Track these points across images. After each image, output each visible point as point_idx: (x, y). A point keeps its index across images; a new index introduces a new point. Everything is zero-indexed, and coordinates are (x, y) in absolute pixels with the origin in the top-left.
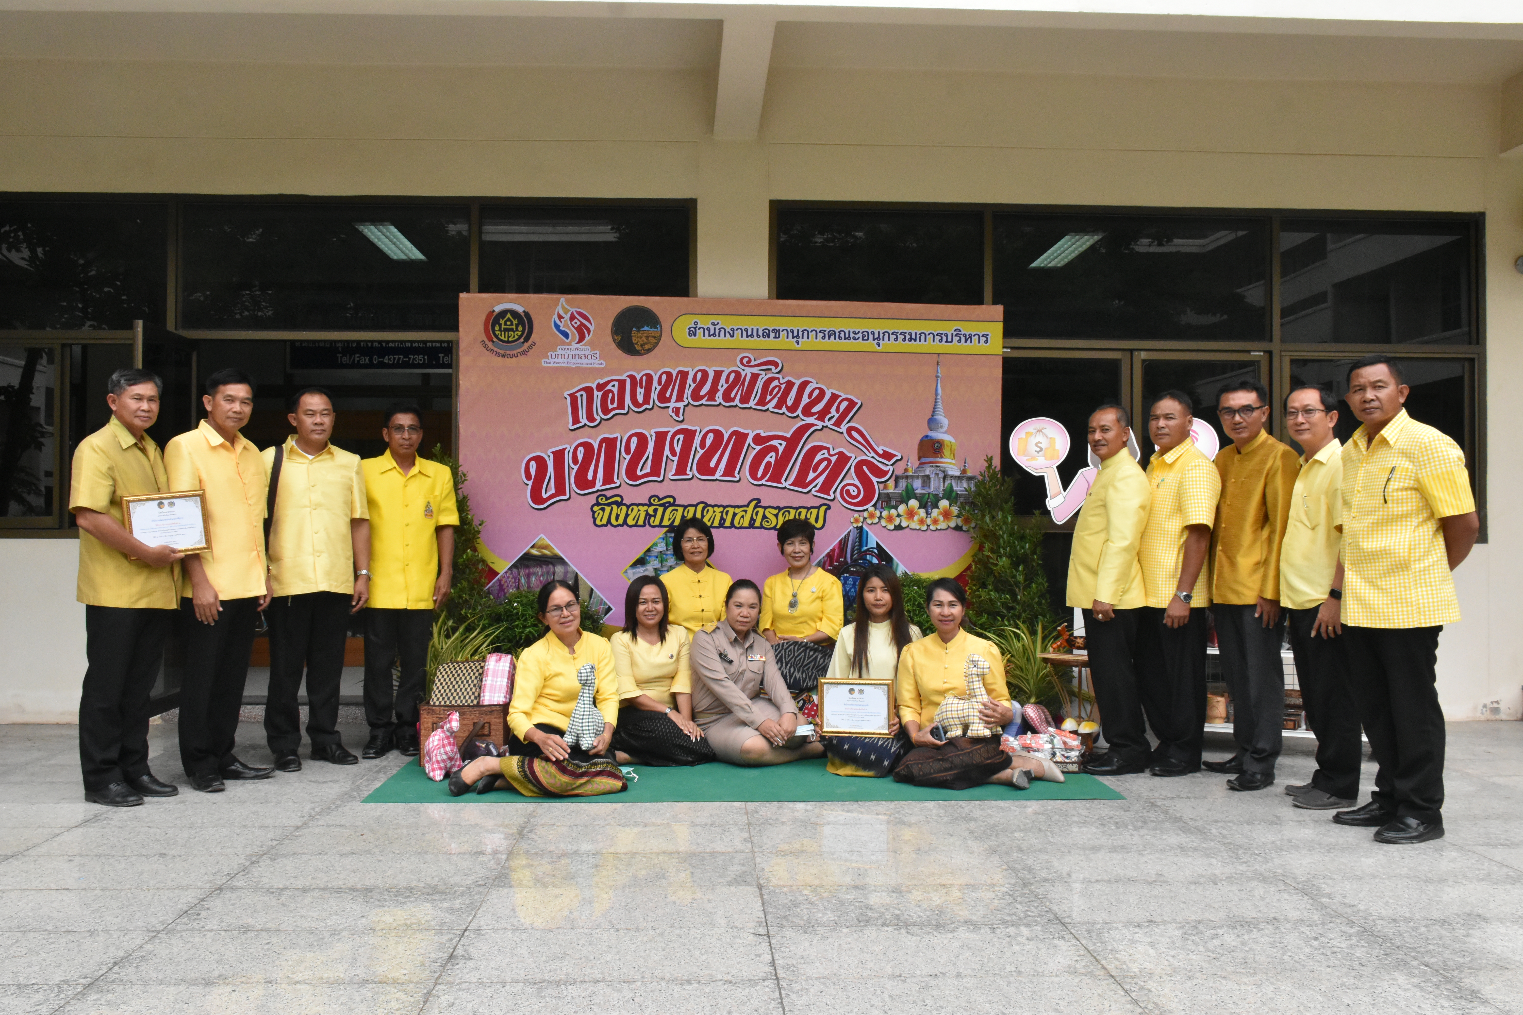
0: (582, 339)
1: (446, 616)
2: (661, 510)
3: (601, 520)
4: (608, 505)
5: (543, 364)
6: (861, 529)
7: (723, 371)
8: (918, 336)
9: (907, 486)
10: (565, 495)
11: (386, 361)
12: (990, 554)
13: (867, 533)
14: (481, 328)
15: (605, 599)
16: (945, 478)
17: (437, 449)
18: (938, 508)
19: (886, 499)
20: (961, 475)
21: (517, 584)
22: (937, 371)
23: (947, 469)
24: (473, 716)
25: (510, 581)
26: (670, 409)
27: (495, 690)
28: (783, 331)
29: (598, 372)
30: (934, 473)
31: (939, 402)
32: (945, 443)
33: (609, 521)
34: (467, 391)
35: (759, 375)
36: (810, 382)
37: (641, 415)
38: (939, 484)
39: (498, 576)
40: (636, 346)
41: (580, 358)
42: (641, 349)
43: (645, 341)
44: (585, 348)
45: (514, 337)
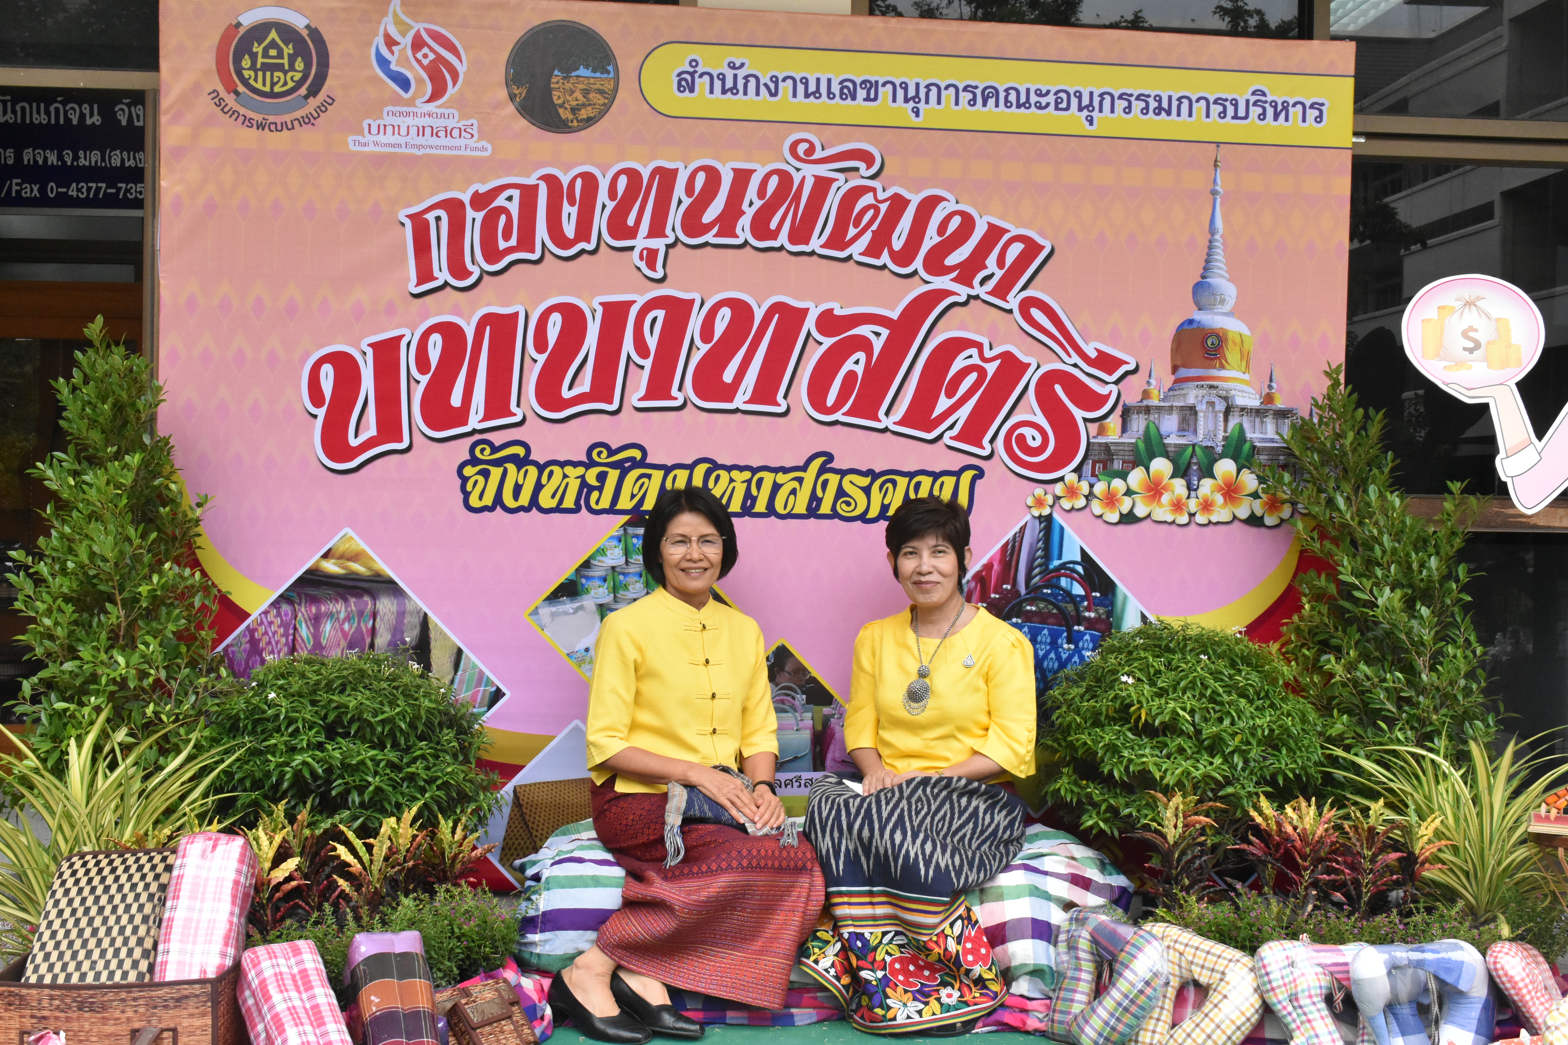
0: (437, 93)
1: (108, 720)
2: (613, 475)
3: (481, 498)
4: (497, 463)
5: (352, 148)
6: (1047, 521)
7: (752, 171)
8: (1175, 104)
9: (1147, 428)
10: (400, 440)
11: (73, 193)
13: (1062, 529)
14: (209, 61)
15: (488, 673)
16: (1227, 412)
17: (95, 328)
18: (1212, 476)
19: (1103, 457)
20: (1263, 407)
21: (291, 637)
22: (1215, 181)
23: (1233, 392)
24: (130, 1014)
25: (274, 633)
26: (636, 253)
27: (195, 936)
28: (884, 85)
29: (476, 166)
30: (1204, 401)
31: (1218, 247)
32: (1230, 336)
33: (498, 500)
34: (177, 204)
35: (830, 181)
36: (939, 199)
37: (570, 263)
38: (1216, 423)
39: (248, 622)
40: (561, 111)
41: (435, 134)
42: (571, 117)
43: (582, 100)
44: (447, 112)
45: (285, 84)
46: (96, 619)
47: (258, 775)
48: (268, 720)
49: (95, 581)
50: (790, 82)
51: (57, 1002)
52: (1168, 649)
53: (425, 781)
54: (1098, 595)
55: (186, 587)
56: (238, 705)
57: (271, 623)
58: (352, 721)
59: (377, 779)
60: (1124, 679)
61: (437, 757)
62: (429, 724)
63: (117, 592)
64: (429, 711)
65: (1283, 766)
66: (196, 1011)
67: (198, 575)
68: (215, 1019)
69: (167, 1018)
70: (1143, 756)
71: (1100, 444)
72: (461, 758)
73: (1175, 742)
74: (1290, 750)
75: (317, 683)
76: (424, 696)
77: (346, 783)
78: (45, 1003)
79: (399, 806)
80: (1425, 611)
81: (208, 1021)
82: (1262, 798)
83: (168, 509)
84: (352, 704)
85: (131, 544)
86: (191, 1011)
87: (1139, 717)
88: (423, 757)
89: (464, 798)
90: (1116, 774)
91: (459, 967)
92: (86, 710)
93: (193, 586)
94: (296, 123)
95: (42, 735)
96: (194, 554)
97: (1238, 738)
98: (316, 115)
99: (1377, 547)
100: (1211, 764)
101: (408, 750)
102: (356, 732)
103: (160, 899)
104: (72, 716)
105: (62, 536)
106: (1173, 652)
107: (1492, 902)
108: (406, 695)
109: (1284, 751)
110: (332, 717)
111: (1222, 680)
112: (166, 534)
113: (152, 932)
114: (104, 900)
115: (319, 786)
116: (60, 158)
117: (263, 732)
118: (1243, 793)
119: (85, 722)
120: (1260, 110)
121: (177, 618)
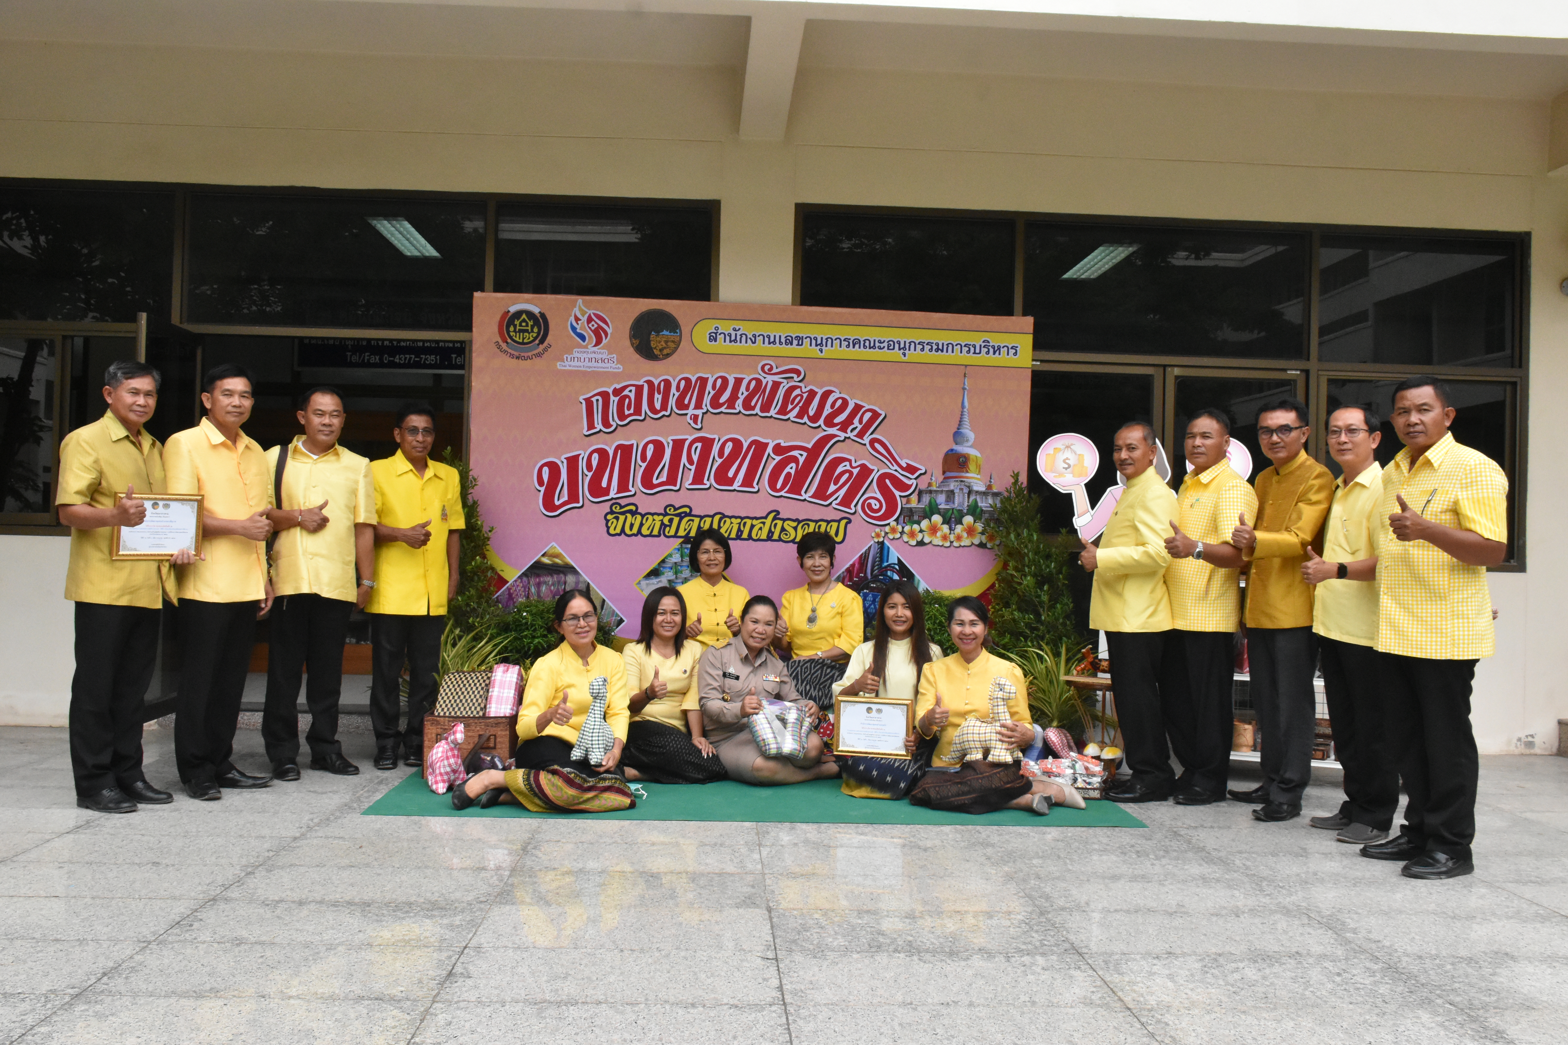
0: (599, 342)
2: (676, 520)
3: (615, 529)
4: (623, 513)
5: (559, 368)
6: (882, 544)
7: (743, 379)
8: (945, 347)
9: (930, 501)
10: (578, 502)
11: (397, 361)
12: (1014, 573)
13: (888, 548)
14: (495, 328)
15: (617, 611)
16: (969, 493)
17: (448, 452)
18: (962, 524)
19: (909, 514)
20: (987, 491)
21: (527, 592)
22: (964, 383)
23: (972, 484)
24: (478, 728)
25: (520, 590)
26: (689, 416)
27: (501, 702)
28: (806, 338)
29: (615, 376)
30: (958, 488)
31: (965, 415)
32: (971, 457)
33: (623, 530)
34: (480, 393)
35: (780, 383)
36: (833, 392)
37: (658, 421)
38: (964, 499)
39: (508, 585)
40: (655, 351)
41: (597, 361)
42: (659, 353)
44: (602, 351)
45: (529, 338)
50: (761, 337)
57: (518, 586)
66: (503, 728)
69: (493, 731)
71: (907, 508)
75: (543, 610)
78: (446, 723)
81: (508, 733)
86: (501, 728)
93: (486, 568)
103: (486, 689)
112: (476, 544)
113: (484, 701)
114: (464, 689)
117: (520, 630)
121: (482, 581)
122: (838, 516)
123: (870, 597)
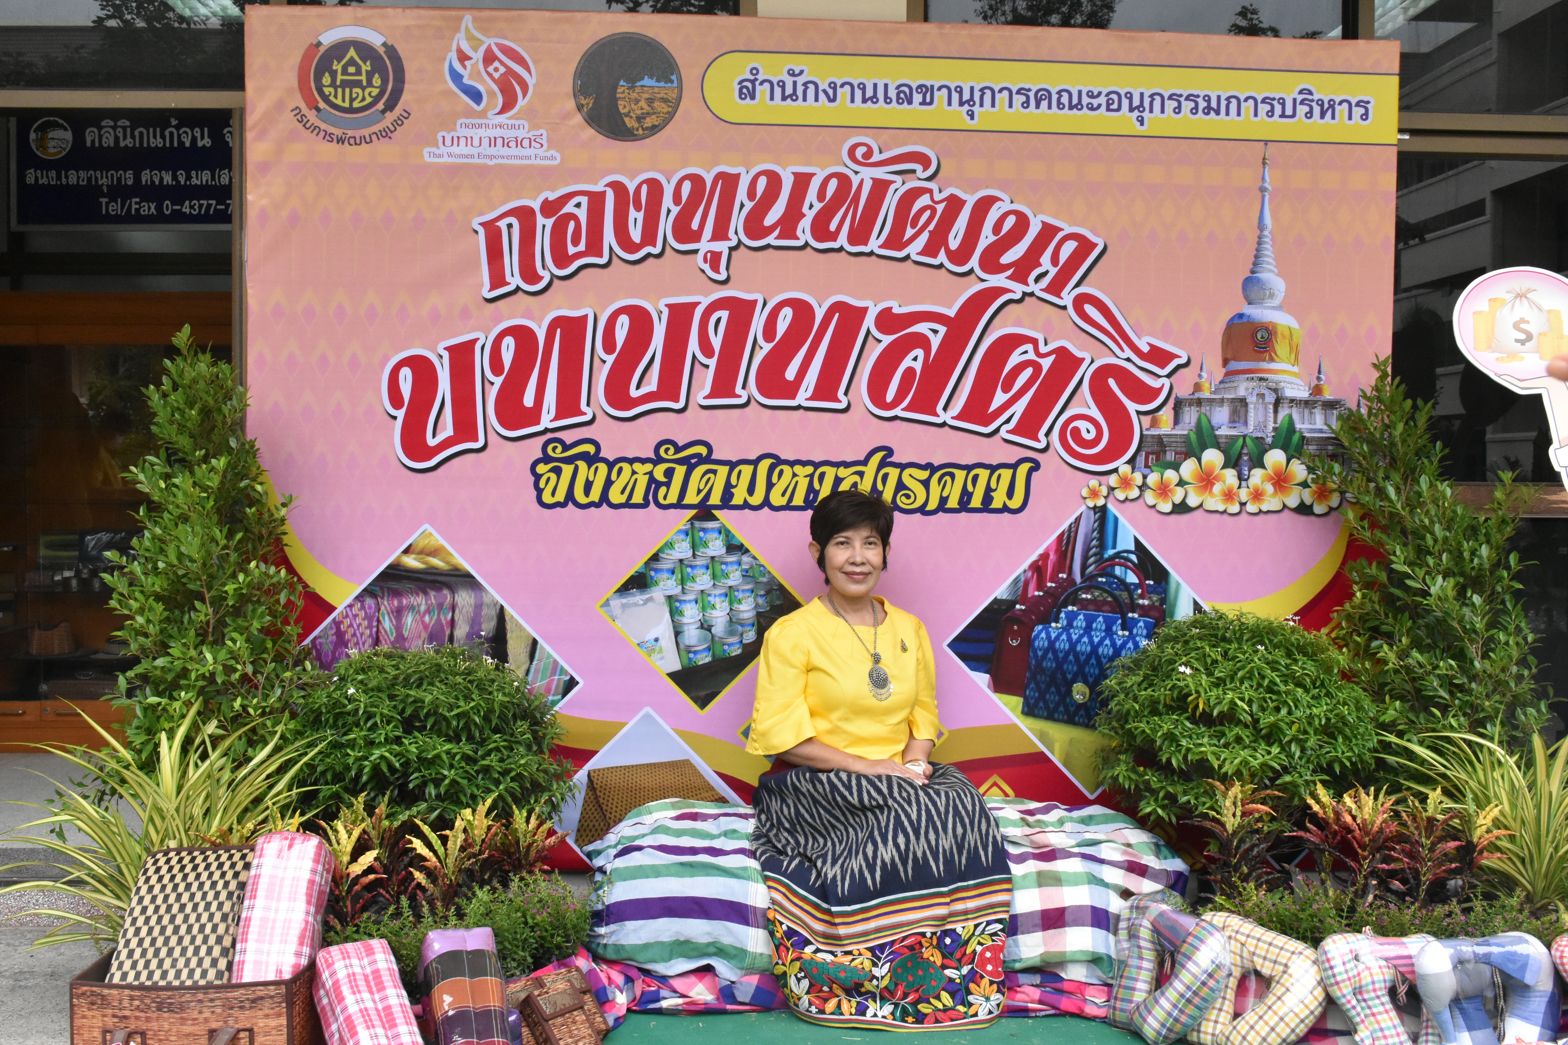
0: (508, 105)
1: (199, 713)
2: (680, 471)
3: (553, 494)
4: (569, 460)
5: (427, 159)
6: (1102, 512)
7: (812, 175)
8: (1223, 103)
9: (1199, 421)
10: (476, 440)
11: (186, 210)
12: (1406, 569)
13: (1116, 519)
14: (292, 78)
15: (562, 662)
16: (1277, 404)
17: (183, 337)
18: (1263, 466)
19: (1156, 448)
20: (1312, 398)
21: (375, 630)
22: (1263, 179)
23: (1282, 384)
24: (207, 1014)
25: (359, 625)
26: (700, 256)
27: (272, 935)
28: (939, 89)
29: (545, 174)
30: (1255, 393)
31: (1266, 243)
32: (1279, 330)
34: (263, 216)
35: (888, 183)
36: (994, 200)
37: (637, 267)
38: (1266, 416)
39: (334, 615)
40: (627, 120)
41: (506, 144)
42: (636, 125)
43: (647, 108)
44: (517, 122)
45: (364, 99)
46: (187, 616)
47: (339, 768)
48: (349, 714)
49: (184, 580)
50: (847, 88)
51: (137, 1003)
52: (1224, 639)
53: (499, 773)
54: (1152, 583)
55: (273, 585)
56: (321, 698)
57: (356, 616)
58: (428, 715)
59: (453, 771)
60: (1182, 669)
61: (512, 749)
62: (502, 717)
63: (205, 591)
64: (503, 705)
65: (1340, 755)
66: (272, 1012)
67: (283, 572)
68: (290, 1018)
69: (243, 1019)
70: (1201, 745)
71: (1153, 436)
72: (535, 748)
73: (1232, 732)
74: (1346, 738)
75: (396, 677)
76: (498, 690)
77: (423, 776)
78: (126, 1003)
79: (474, 797)
80: (1477, 599)
81: (283, 1021)
82: (1319, 786)
83: (253, 509)
84: (428, 698)
85: (217, 544)
86: (267, 1011)
87: (1197, 706)
88: (497, 749)
89: (537, 788)
90: (1174, 762)
91: (532, 956)
92: (177, 705)
93: (279, 583)
94: (374, 137)
95: (137, 728)
96: (282, 550)
97: (1295, 727)
98: (392, 129)
99: (1428, 535)
100: (1269, 753)
101: (483, 742)
102: (432, 726)
103: (239, 897)
104: (164, 709)
105: (154, 537)
106: (1230, 642)
107: (1549, 888)
108: (481, 688)
109: (1340, 739)
110: (408, 711)
111: (1278, 670)
112: (253, 533)
113: (231, 931)
114: (185, 898)
115: (398, 779)
116: (175, 177)
117: (344, 725)
118: (1300, 781)
119: (176, 715)
120: (1307, 109)
121: (262, 616)
122: (1012, 455)
123: (1080, 621)
